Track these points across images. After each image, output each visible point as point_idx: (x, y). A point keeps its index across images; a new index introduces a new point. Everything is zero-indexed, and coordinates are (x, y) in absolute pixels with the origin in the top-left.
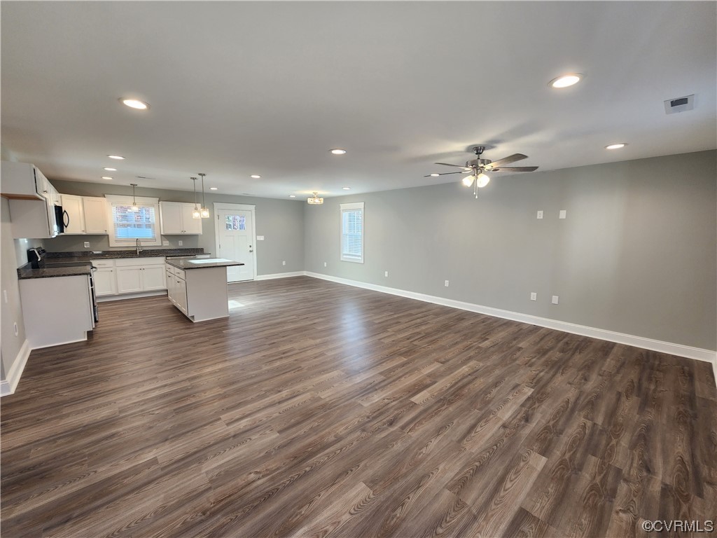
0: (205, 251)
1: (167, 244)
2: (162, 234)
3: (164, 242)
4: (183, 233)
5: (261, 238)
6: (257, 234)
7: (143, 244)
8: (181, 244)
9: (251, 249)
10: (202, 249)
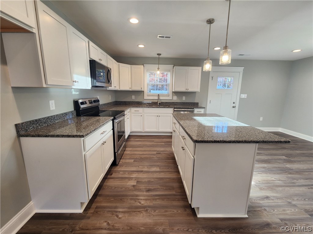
0: (199, 105)
1: (175, 99)
2: (173, 91)
3: (174, 97)
4: (186, 91)
5: (244, 96)
6: (242, 92)
7: (161, 98)
8: (184, 99)
9: (234, 105)
10: (197, 104)
